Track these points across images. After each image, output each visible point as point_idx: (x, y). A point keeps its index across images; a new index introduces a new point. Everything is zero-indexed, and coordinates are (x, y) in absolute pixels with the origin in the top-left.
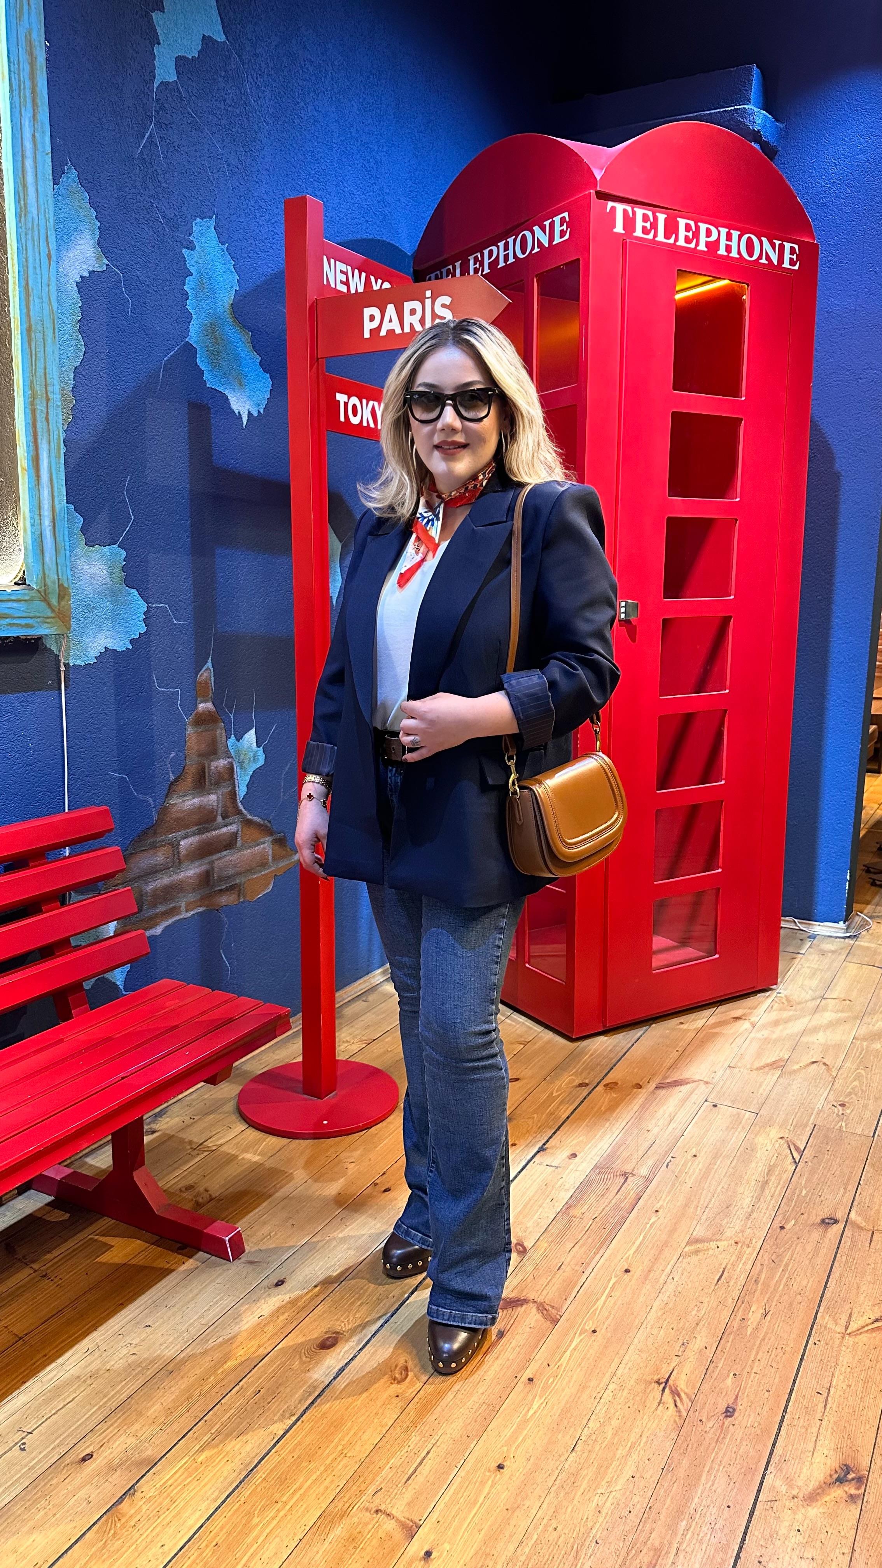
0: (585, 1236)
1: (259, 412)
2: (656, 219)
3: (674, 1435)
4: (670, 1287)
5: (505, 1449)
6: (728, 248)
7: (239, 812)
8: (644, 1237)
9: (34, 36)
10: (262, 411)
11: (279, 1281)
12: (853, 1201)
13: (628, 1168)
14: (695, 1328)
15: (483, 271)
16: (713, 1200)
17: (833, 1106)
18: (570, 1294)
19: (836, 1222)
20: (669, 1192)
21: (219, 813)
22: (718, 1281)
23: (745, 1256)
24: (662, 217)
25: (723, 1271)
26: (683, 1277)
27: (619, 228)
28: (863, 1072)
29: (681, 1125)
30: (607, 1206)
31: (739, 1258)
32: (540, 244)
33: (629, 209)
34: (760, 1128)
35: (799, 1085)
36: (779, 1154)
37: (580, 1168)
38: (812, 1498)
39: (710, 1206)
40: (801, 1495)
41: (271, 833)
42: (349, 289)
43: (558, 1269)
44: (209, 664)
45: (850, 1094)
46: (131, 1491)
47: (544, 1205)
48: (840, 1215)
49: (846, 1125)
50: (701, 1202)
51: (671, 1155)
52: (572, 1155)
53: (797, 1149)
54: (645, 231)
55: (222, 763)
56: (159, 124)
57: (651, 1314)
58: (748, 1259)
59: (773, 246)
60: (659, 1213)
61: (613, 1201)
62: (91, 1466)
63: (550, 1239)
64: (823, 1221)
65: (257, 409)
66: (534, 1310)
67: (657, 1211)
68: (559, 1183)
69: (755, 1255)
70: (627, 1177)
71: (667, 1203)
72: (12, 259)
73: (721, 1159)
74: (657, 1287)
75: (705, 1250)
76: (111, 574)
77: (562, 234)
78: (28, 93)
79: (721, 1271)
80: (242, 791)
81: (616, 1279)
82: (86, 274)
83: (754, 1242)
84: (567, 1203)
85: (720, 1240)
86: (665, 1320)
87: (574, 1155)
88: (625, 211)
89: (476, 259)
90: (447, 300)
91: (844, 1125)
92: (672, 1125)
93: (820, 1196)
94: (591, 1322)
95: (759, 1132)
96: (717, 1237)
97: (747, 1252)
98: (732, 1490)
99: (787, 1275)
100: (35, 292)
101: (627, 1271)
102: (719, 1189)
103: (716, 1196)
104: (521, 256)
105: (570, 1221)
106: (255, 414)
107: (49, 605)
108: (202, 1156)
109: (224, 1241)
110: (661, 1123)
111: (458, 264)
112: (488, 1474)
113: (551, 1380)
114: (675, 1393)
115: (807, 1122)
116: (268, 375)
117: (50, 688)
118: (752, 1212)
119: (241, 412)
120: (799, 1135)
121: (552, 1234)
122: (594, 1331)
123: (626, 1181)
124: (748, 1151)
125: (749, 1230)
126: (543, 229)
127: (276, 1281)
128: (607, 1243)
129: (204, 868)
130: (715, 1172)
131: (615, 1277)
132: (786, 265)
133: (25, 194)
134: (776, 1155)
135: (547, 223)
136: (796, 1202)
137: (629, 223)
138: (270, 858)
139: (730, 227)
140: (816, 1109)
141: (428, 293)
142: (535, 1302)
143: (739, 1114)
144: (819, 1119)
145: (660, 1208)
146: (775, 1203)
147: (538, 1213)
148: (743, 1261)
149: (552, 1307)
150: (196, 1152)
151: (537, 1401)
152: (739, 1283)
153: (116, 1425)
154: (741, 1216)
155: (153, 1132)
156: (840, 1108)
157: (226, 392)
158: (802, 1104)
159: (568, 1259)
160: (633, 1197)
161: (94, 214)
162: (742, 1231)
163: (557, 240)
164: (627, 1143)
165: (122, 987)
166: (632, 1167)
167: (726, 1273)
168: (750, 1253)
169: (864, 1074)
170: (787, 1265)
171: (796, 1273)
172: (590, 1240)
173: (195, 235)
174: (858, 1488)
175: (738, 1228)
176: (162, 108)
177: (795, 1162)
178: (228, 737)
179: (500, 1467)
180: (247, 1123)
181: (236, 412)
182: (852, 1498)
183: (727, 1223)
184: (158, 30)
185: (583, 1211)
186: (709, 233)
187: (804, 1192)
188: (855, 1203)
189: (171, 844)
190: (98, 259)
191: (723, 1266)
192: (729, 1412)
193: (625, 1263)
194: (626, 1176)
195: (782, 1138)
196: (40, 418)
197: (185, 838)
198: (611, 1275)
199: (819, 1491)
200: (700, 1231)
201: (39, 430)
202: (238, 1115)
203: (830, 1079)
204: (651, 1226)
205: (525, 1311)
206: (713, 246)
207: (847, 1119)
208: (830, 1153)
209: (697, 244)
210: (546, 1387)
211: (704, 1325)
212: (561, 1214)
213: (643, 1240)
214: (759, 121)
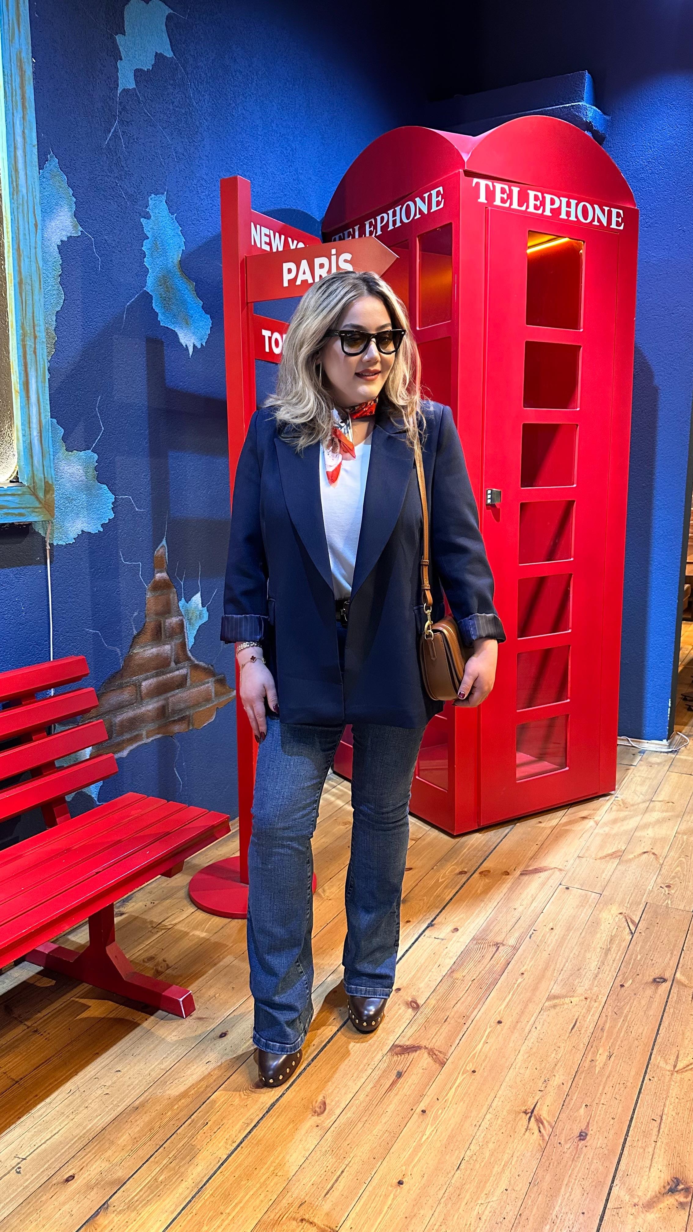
0: (466, 995)
1: (202, 345)
2: (511, 191)
3: (538, 1156)
4: (535, 1034)
5: (404, 1168)
6: (568, 214)
7: (189, 659)
8: (513, 995)
9: (23, 55)
10: (204, 344)
11: (222, 1034)
12: (678, 963)
13: (499, 939)
14: (554, 1068)
15: (376, 233)
16: (567, 964)
17: (661, 887)
18: (454, 1041)
19: (665, 980)
20: (532, 958)
21: (173, 659)
22: (572, 1030)
23: (593, 1009)
24: (516, 190)
25: (576, 1022)
26: (544, 1027)
27: (482, 199)
28: (684, 859)
29: (541, 905)
30: (483, 970)
31: (589, 1011)
32: (421, 212)
33: (490, 183)
34: (603, 906)
35: (634, 871)
36: (618, 926)
37: (461, 940)
38: (649, 1205)
39: (565, 969)
40: (641, 1204)
41: (213, 674)
42: (271, 248)
43: (445, 1022)
44: (164, 542)
45: (674, 877)
46: (105, 1206)
47: (433, 970)
48: (668, 975)
49: (671, 902)
50: (558, 966)
51: (533, 929)
52: (454, 929)
53: (633, 922)
54: (503, 201)
55: (174, 620)
56: (121, 122)
57: (519, 1056)
58: (595, 1012)
59: (603, 211)
60: (524, 975)
61: (488, 966)
62: (73, 1185)
63: (438, 998)
64: (654, 980)
65: (200, 342)
66: (426, 1055)
67: (523, 974)
68: (445, 952)
69: (601, 1008)
70: (499, 947)
71: (531, 968)
72: (7, 228)
73: (572, 931)
74: (524, 1035)
75: (561, 1005)
76: (86, 473)
77: (438, 203)
78: (19, 98)
79: (574, 1021)
80: (190, 642)
81: (491, 1029)
82: (65, 239)
83: (600, 998)
84: (451, 968)
85: (573, 996)
86: (530, 1061)
87: (456, 930)
88: (487, 186)
89: (371, 224)
90: (348, 256)
91: (669, 902)
92: (534, 904)
93: (652, 960)
94: (471, 1064)
95: (602, 909)
96: (571, 994)
97: (595, 1006)
98: (585, 1199)
99: (626, 1024)
100: (25, 252)
101: (500, 1022)
102: (571, 955)
103: (569, 961)
104: (405, 221)
105: (453, 983)
106: (199, 347)
107: (37, 498)
108: (160, 933)
109: (178, 1002)
110: (524, 903)
111: (357, 228)
112: (390, 1188)
113: (440, 1111)
114: (539, 1121)
115: (641, 901)
116: (209, 316)
117: (38, 563)
118: (598, 973)
119: (188, 345)
120: (634, 911)
121: (440, 993)
122: (474, 1072)
123: (498, 949)
124: (594, 924)
125: (596, 988)
126: (423, 200)
127: (220, 1033)
128: (484, 1000)
129: (161, 703)
130: (569, 941)
131: (490, 1027)
132: (614, 226)
133: (17, 178)
134: (616, 927)
135: (426, 195)
136: (632, 965)
137: (490, 195)
138: (213, 695)
139: (569, 197)
140: (648, 890)
141: (334, 251)
142: (427, 1048)
143: (586, 895)
144: (650, 898)
145: (525, 971)
146: (617, 965)
147: (428, 977)
148: (591, 1013)
149: (440, 1052)
150: (156, 930)
151: (430, 1129)
152: (588, 1031)
153: (93, 1151)
154: (590, 977)
155: (122, 914)
156: (666, 889)
157: (176, 330)
158: (636, 886)
159: (453, 1013)
160: (504, 962)
161: (71, 192)
162: (591, 989)
163: (434, 208)
164: (498, 919)
165: (96, 799)
166: (502, 939)
167: (578, 1023)
168: (597, 1007)
169: (685, 861)
170: (626, 1016)
171: (634, 1022)
172: (469, 998)
173: (150, 207)
174: (686, 1197)
175: (586, 987)
176: (124, 109)
177: (632, 933)
178: (179, 600)
179: (400, 1183)
180: (196, 906)
181: (184, 345)
182: (682, 1205)
183: (578, 983)
184: (121, 49)
185: (464, 974)
186: (553, 202)
187: (639, 957)
188: (680, 966)
189: (135, 685)
190: (75, 227)
191: (576, 1017)
192: (582, 1136)
193: (497, 1016)
194: (497, 945)
195: (621, 913)
196: (29, 351)
197: (145, 680)
198: (487, 1026)
199: (655, 1199)
200: (556, 990)
201: (29, 361)
202: (189, 900)
203: (658, 866)
204: (518, 986)
205: (418, 1056)
206: (556, 212)
207: (671, 898)
208: (659, 925)
209: (544, 211)
210: (436, 1118)
211: (561, 1065)
212: (446, 977)
213: (512, 997)
214: (590, 114)
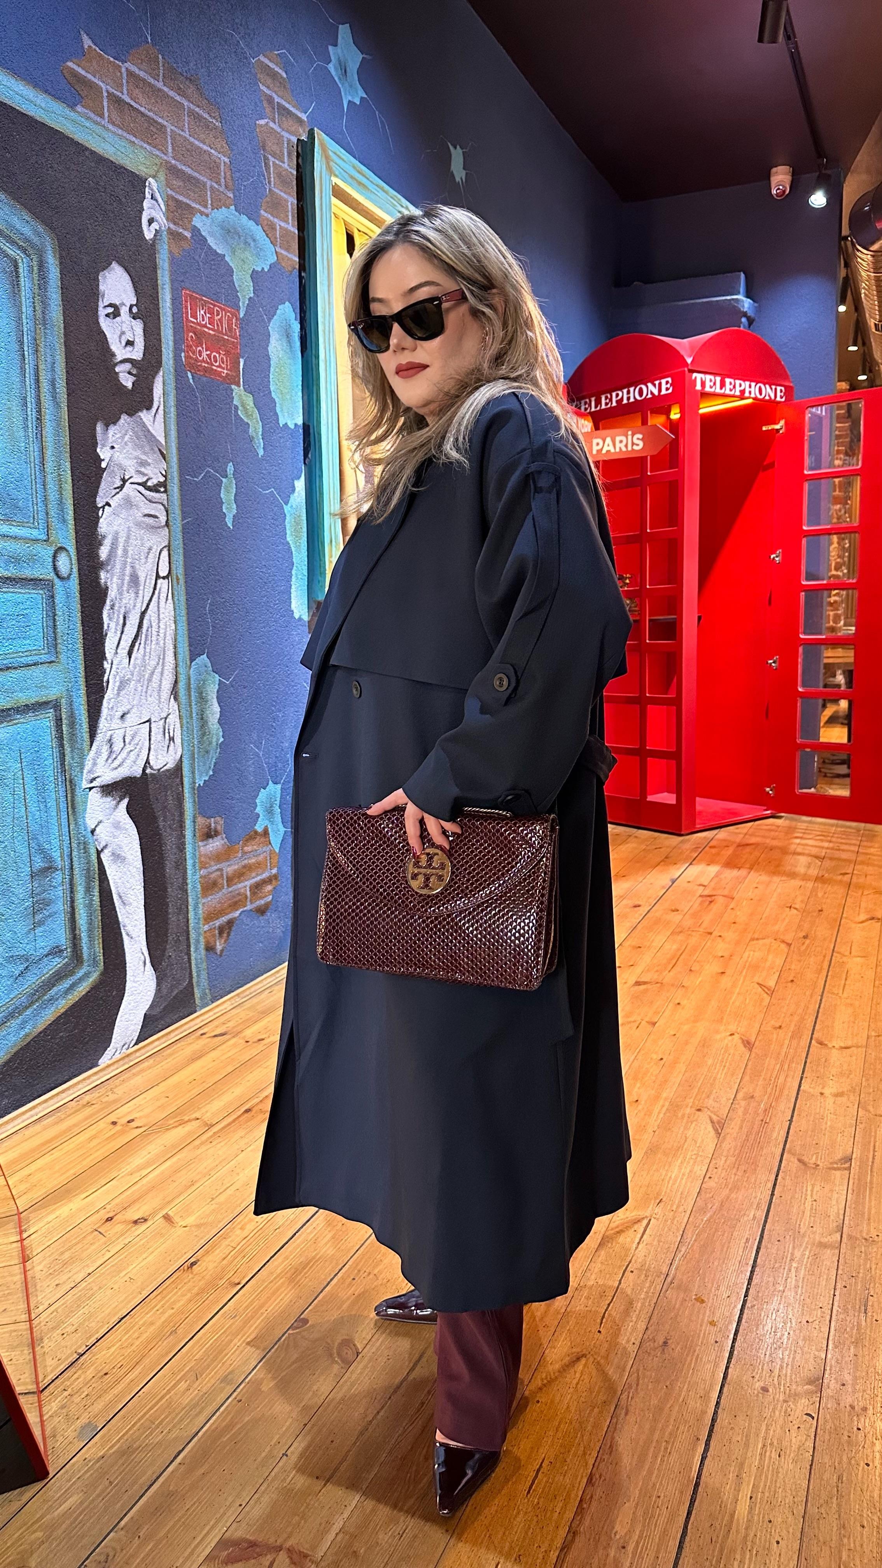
2: (715, 380)
6: (750, 393)
24: (718, 379)
32: (652, 393)
54: (711, 387)
59: (772, 389)
77: (666, 389)
104: (639, 398)
111: (593, 399)
126: (654, 386)
132: (778, 399)
135: (657, 383)
137: (703, 383)
139: (751, 381)
163: (664, 391)
186: (740, 385)
192: (820, 911)
199: (863, 922)
211: (800, 896)
214: (746, 305)
